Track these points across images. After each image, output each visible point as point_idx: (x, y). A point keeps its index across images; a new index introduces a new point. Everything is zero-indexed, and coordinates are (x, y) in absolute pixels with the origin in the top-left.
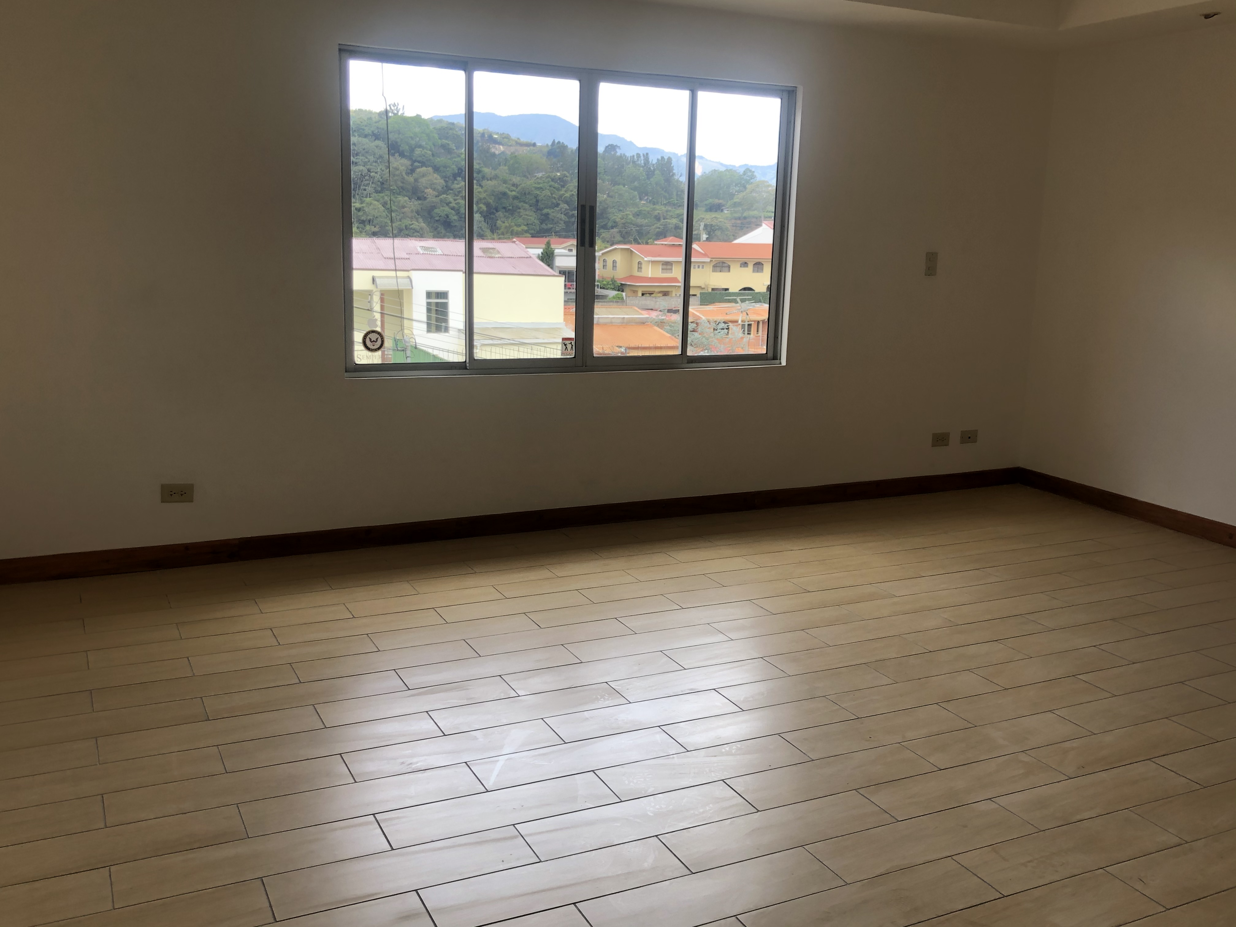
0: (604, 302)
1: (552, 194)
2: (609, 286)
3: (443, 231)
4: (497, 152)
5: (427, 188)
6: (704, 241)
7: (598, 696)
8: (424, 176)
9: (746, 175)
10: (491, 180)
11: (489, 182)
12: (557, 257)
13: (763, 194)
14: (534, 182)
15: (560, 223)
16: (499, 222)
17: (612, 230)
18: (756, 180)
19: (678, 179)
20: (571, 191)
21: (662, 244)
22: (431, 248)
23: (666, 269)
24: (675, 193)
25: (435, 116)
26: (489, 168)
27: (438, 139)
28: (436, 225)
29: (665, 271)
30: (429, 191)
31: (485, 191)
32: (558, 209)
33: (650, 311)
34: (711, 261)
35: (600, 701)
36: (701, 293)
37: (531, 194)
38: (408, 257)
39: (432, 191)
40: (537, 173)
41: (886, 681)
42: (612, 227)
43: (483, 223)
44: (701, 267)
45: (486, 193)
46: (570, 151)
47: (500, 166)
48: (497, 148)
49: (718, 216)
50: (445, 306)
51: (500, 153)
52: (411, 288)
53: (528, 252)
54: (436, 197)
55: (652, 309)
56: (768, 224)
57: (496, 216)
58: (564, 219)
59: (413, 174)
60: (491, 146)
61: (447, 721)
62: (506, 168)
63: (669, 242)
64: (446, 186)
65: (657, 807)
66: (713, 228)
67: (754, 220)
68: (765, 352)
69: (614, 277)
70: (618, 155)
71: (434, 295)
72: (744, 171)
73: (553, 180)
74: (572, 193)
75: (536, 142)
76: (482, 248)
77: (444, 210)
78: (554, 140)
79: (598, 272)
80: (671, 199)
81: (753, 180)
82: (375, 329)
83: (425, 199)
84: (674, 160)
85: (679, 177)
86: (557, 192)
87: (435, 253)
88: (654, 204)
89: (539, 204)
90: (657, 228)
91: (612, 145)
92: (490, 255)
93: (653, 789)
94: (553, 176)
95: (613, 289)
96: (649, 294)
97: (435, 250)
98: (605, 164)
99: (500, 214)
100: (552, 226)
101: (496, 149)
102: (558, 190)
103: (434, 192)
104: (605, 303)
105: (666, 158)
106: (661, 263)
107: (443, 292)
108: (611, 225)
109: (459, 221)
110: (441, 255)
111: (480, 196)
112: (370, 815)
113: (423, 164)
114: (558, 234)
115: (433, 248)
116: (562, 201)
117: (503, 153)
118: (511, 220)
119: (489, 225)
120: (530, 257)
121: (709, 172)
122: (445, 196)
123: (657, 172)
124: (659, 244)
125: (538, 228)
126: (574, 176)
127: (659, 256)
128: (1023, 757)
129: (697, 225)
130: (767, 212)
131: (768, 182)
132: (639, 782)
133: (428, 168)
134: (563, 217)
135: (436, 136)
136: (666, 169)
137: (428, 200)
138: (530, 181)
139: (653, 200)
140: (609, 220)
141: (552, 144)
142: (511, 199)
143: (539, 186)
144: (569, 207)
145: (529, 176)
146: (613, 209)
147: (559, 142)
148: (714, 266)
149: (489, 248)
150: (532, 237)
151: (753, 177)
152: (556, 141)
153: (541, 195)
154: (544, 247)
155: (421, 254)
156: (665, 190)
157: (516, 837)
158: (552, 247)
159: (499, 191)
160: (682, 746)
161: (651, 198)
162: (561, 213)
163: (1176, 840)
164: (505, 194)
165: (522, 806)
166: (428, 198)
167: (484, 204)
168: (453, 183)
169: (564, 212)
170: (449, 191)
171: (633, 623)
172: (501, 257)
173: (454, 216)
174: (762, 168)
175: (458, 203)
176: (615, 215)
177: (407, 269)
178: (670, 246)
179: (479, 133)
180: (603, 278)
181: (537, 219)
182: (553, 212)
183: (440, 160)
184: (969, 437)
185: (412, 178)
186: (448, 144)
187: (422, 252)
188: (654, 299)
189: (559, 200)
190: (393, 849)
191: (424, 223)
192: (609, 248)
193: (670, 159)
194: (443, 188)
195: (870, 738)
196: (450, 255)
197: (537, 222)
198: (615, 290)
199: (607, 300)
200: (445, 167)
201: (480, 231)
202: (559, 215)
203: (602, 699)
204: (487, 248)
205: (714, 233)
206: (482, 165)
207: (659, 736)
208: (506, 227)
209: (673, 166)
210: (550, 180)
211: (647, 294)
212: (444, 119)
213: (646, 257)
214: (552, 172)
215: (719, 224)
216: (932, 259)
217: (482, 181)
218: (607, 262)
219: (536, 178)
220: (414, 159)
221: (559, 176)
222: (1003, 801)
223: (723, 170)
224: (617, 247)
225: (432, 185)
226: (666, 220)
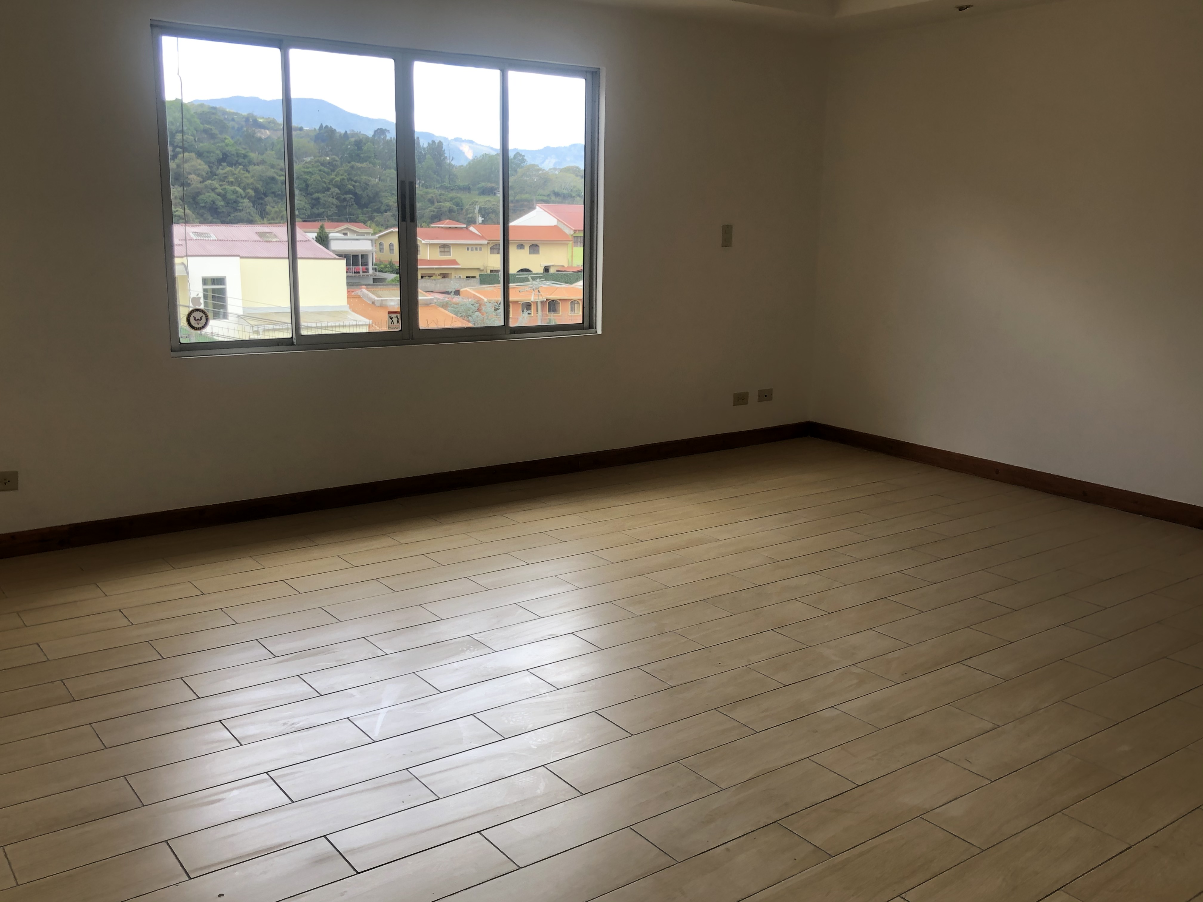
0: (383, 285)
1: (322, 178)
2: (387, 269)
3: (210, 218)
4: (263, 137)
5: (190, 174)
6: (480, 224)
7: (464, 649)
8: (187, 161)
9: (517, 159)
10: (258, 165)
11: (256, 167)
12: (332, 241)
13: (534, 178)
14: (302, 167)
15: (332, 208)
16: (268, 208)
17: (386, 213)
18: (527, 164)
19: (450, 162)
20: (342, 175)
21: (439, 227)
22: (205, 234)
23: (444, 252)
24: (447, 177)
25: (196, 101)
26: (256, 153)
27: (199, 123)
28: (201, 211)
29: (443, 253)
30: (193, 177)
31: (253, 176)
32: (328, 193)
33: (431, 293)
34: (488, 243)
35: (466, 653)
36: (480, 275)
37: (300, 178)
38: (181, 243)
39: (196, 177)
40: (306, 157)
41: (726, 614)
42: (386, 211)
43: (252, 208)
44: (478, 249)
45: (253, 178)
46: (339, 135)
47: (267, 151)
48: (263, 132)
49: (492, 200)
50: (222, 291)
51: (266, 137)
52: (186, 275)
53: (306, 235)
54: (201, 182)
55: (432, 292)
56: (541, 206)
57: (265, 202)
58: (336, 203)
59: (175, 160)
60: (256, 131)
61: (321, 683)
62: (273, 152)
63: (446, 225)
64: (211, 172)
65: (539, 740)
66: (487, 211)
67: (526, 203)
68: (581, 322)
69: (391, 260)
70: (388, 139)
71: (210, 282)
72: (515, 155)
73: (322, 164)
74: (343, 177)
75: (303, 127)
76: (258, 233)
77: (209, 196)
78: (322, 124)
79: (375, 255)
80: (444, 183)
81: (523, 164)
82: (198, 307)
83: (189, 185)
84: (445, 144)
85: (450, 161)
86: (327, 176)
87: (209, 239)
88: (427, 188)
89: (309, 189)
90: (431, 211)
91: (381, 129)
92: (267, 240)
93: (532, 725)
94: (322, 160)
95: (392, 272)
96: (428, 276)
97: (209, 235)
98: (375, 148)
99: (269, 199)
100: (323, 210)
101: (262, 134)
102: (328, 174)
103: (199, 178)
104: (385, 287)
105: (437, 142)
106: (439, 246)
107: (219, 278)
108: (384, 209)
109: (226, 206)
110: (215, 240)
111: (247, 181)
112: (263, 773)
113: (184, 149)
114: (331, 219)
115: (206, 233)
116: (332, 185)
117: (269, 137)
118: (281, 205)
119: (258, 210)
120: (309, 240)
121: (480, 156)
122: (210, 181)
123: (428, 156)
124: (435, 227)
125: (309, 212)
126: (343, 160)
127: (437, 238)
128: (854, 669)
129: (471, 208)
130: (538, 195)
131: (538, 166)
132: (518, 721)
133: (190, 154)
134: (334, 201)
135: (198, 121)
136: (437, 153)
137: (192, 186)
138: (299, 166)
139: (426, 184)
140: (382, 203)
141: (319, 128)
142: (280, 184)
143: (308, 170)
144: (340, 190)
145: (297, 161)
146: (386, 193)
147: (327, 127)
148: (491, 249)
149: (265, 232)
150: (304, 221)
151: (523, 160)
152: (324, 126)
153: (310, 180)
154: (318, 231)
155: (194, 240)
156: (437, 174)
157: (410, 780)
158: (327, 231)
159: (266, 176)
160: (551, 685)
161: (423, 182)
162: (333, 197)
163: (990, 726)
164: (273, 179)
165: (411, 752)
166: (192, 184)
167: (252, 189)
168: (218, 168)
169: (335, 196)
170: (214, 177)
171: (484, 581)
172: (278, 241)
173: (220, 202)
174: (531, 152)
175: (224, 188)
176: (388, 199)
177: (180, 255)
178: (446, 229)
179: (243, 118)
180: (380, 262)
181: (308, 204)
182: (324, 196)
183: (205, 145)
184: (765, 396)
185: (174, 164)
186: (211, 129)
187: (195, 238)
188: (434, 281)
189: (329, 184)
190: (293, 802)
191: (189, 210)
192: (384, 231)
193: (440, 143)
194: (207, 174)
195: (720, 663)
196: (225, 240)
197: (308, 206)
198: (394, 273)
199: (386, 283)
200: (209, 152)
201: (249, 216)
202: (330, 200)
203: (468, 651)
204: (263, 233)
205: (488, 216)
206: (248, 150)
207: (529, 679)
208: (276, 212)
209: (444, 150)
210: (319, 164)
211: (426, 276)
212: (205, 104)
213: (424, 240)
214: (321, 156)
215: (492, 207)
216: (727, 231)
217: (248, 166)
218: (383, 245)
219: (304, 162)
220: (175, 144)
221: (328, 160)
222: (845, 707)
223: (494, 154)
224: (394, 230)
225: (196, 171)
226: (440, 204)
